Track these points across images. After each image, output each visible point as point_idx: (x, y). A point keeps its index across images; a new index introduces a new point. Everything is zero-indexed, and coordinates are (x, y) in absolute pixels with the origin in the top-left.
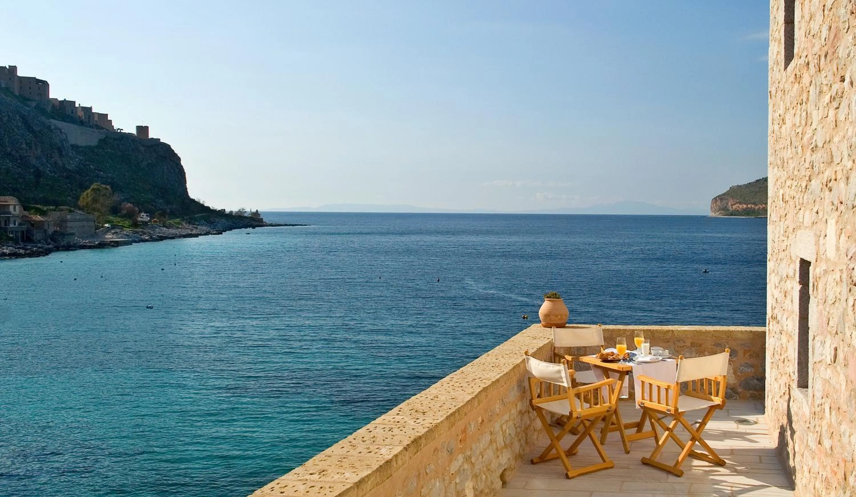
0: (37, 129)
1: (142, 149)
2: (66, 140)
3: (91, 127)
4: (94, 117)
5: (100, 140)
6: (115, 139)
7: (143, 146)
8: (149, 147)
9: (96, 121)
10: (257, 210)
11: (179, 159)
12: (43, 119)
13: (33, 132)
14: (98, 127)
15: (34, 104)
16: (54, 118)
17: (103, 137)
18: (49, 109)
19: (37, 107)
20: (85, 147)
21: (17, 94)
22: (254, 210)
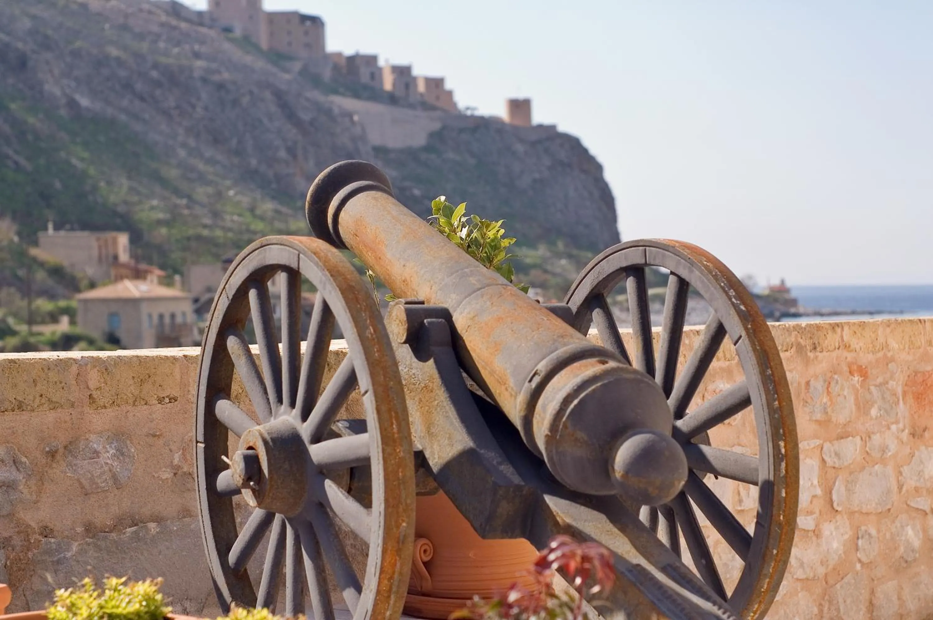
0: (306, 116)
1: (520, 148)
2: (363, 138)
3: (412, 106)
4: (416, 86)
5: (432, 135)
6: (461, 131)
7: (522, 141)
8: (534, 144)
9: (422, 95)
10: (783, 282)
11: (599, 168)
12: (316, 95)
13: (298, 123)
14: (426, 106)
15: (297, 66)
16: (336, 92)
17: (437, 126)
18: (327, 74)
19: (304, 72)
20: (401, 151)
21: (264, 44)
22: (775, 282)
